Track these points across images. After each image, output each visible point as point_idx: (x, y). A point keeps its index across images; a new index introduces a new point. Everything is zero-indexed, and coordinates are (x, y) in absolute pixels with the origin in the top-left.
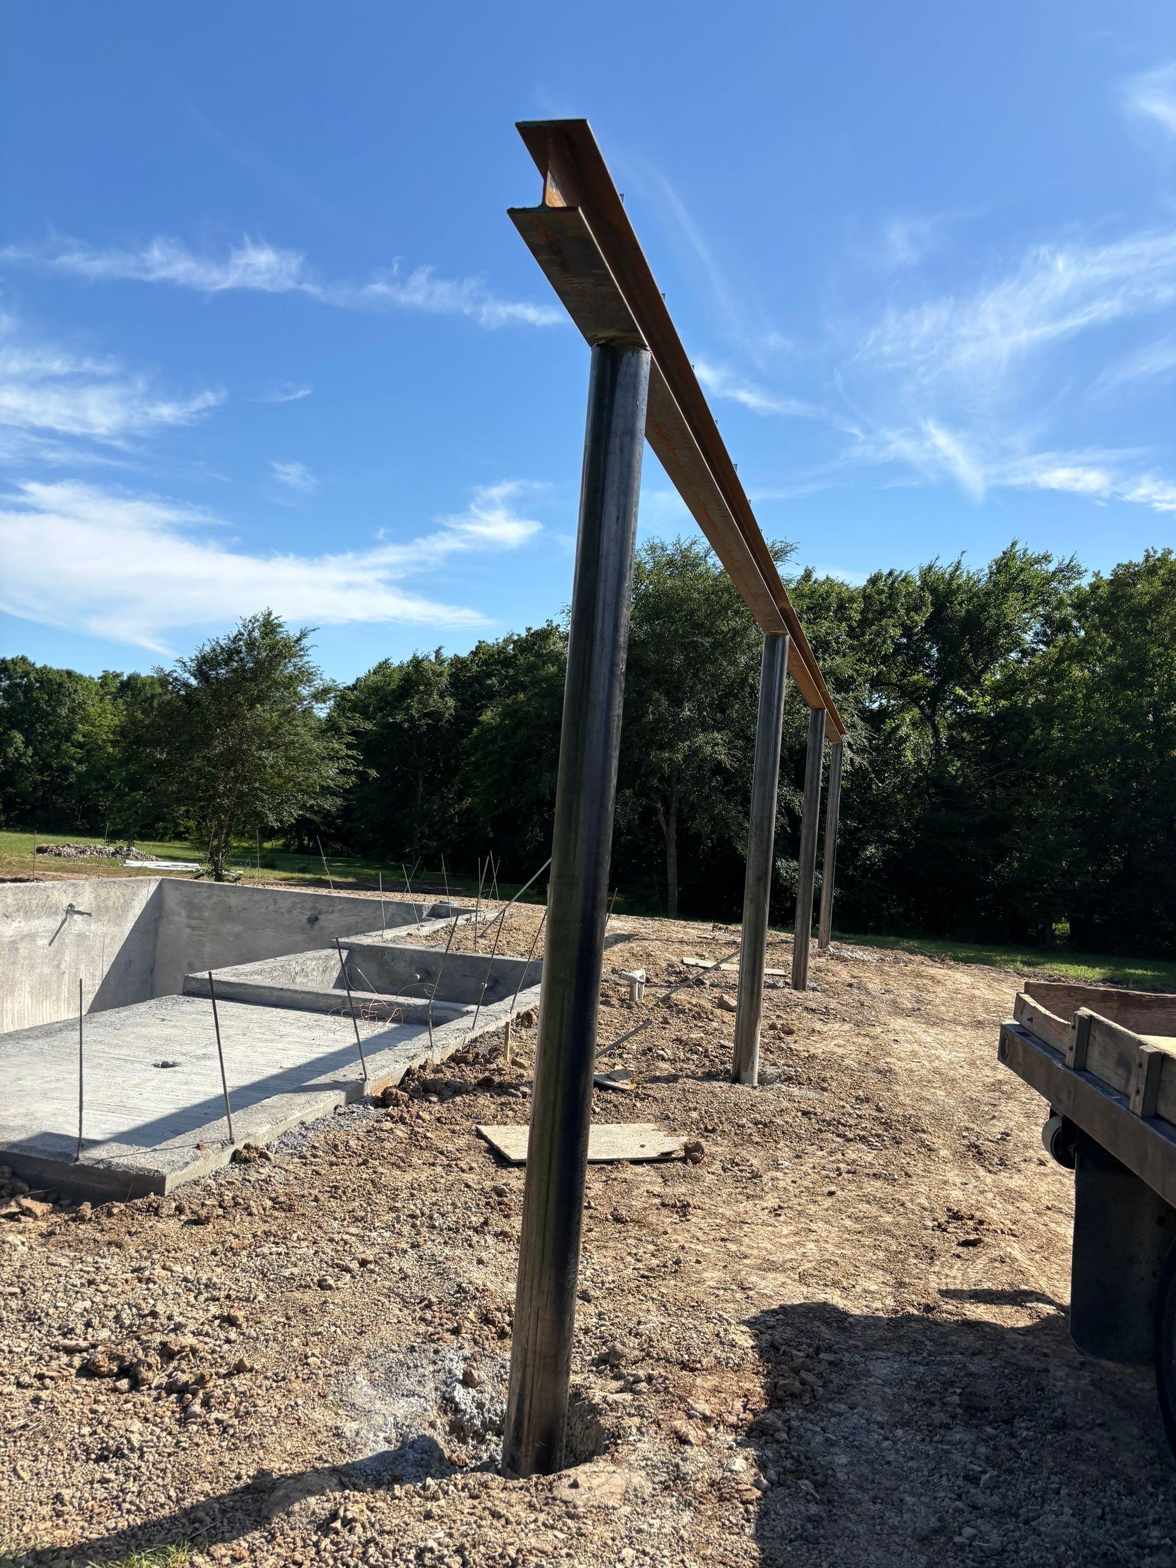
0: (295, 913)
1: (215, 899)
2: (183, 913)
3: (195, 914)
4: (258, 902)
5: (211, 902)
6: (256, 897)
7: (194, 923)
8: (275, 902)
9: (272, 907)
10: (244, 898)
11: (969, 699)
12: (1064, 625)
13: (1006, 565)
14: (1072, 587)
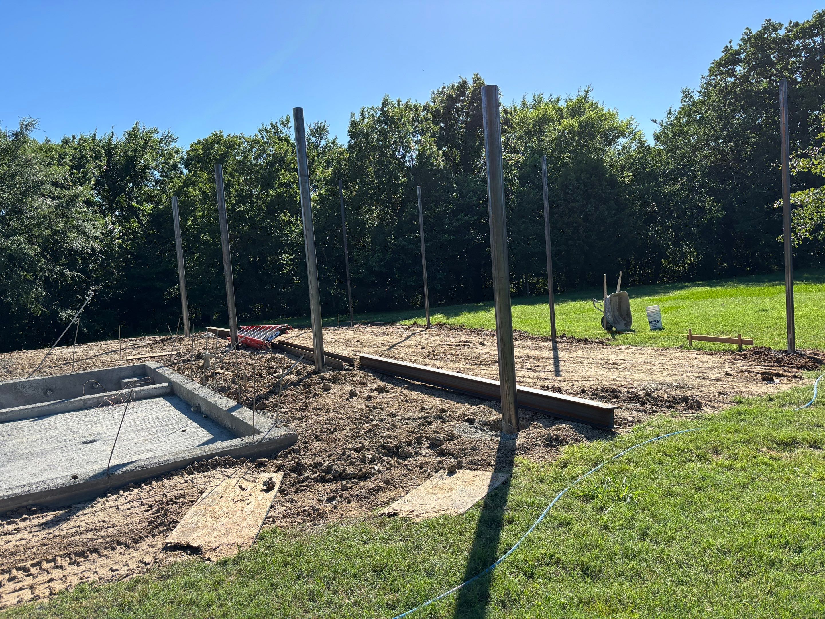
11: (141, 208)
12: (175, 167)
13: (136, 134)
14: (172, 146)
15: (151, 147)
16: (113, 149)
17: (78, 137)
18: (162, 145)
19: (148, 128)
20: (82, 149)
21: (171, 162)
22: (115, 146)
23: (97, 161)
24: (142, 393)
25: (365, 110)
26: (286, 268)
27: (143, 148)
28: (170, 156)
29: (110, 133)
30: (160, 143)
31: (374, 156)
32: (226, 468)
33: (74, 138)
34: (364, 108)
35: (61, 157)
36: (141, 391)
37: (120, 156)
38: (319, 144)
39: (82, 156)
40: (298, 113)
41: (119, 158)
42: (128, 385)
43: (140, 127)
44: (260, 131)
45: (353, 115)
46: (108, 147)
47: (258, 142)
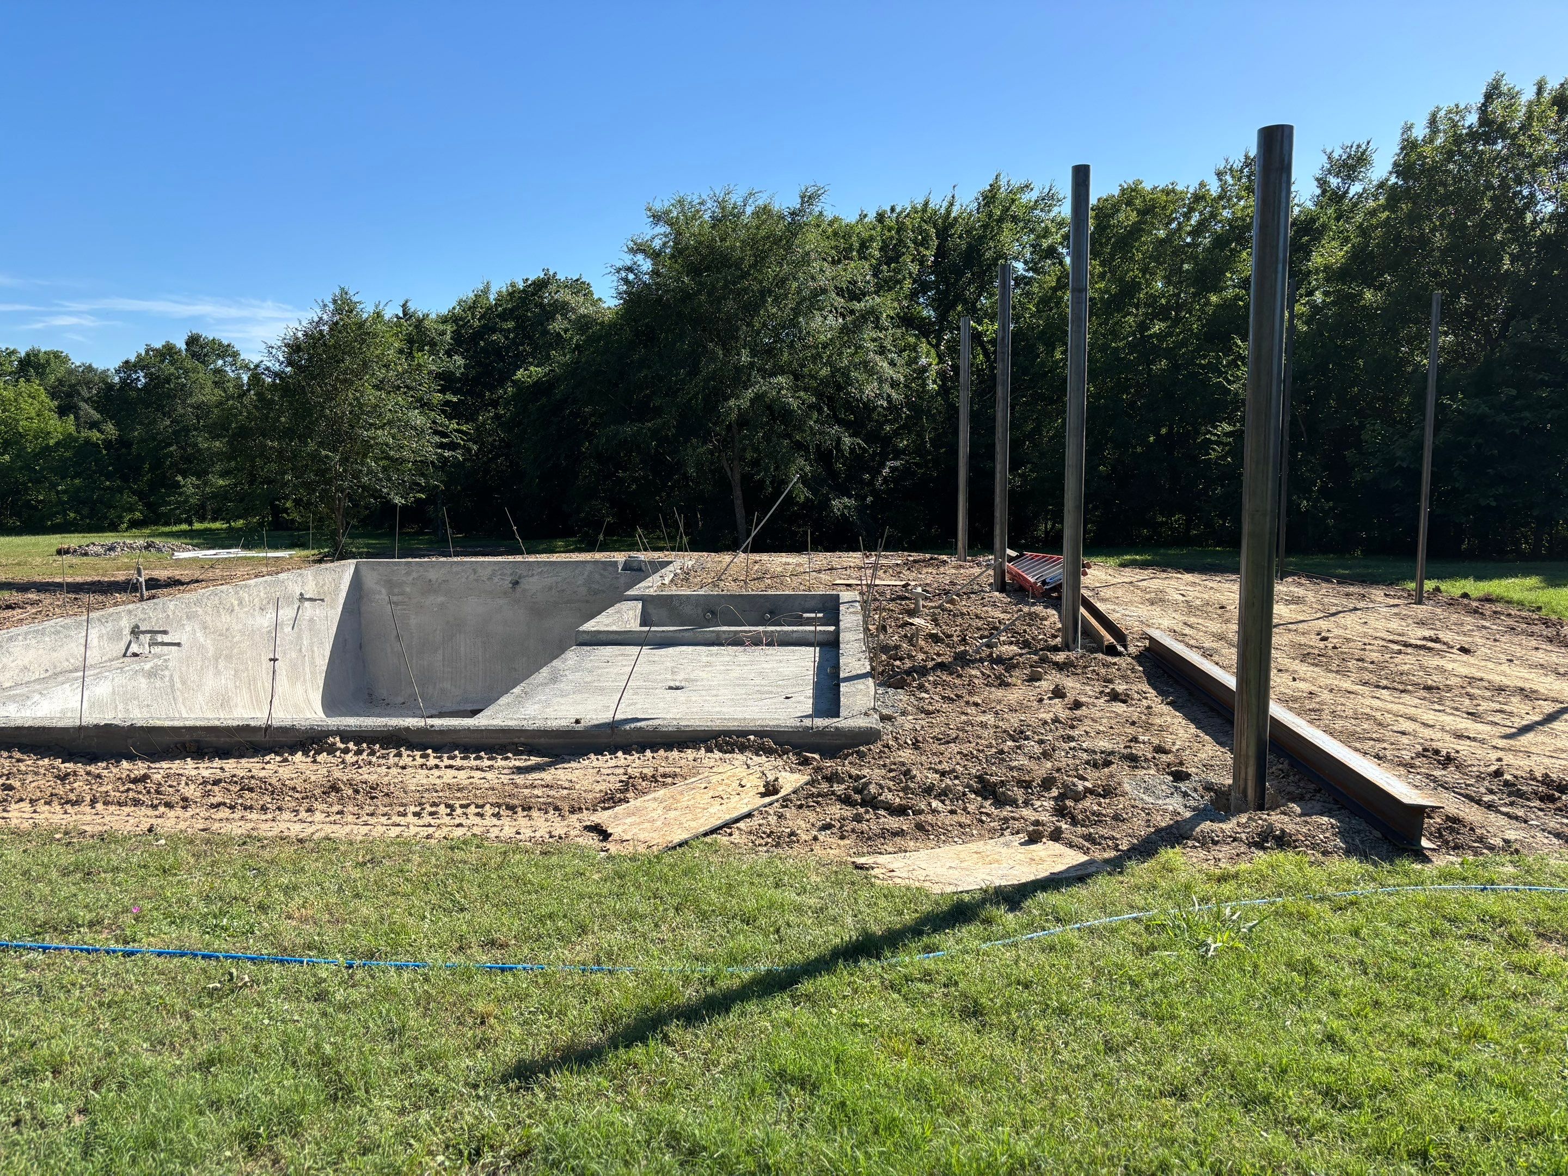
0: (496, 580)
1: (415, 575)
2: (384, 591)
3: (396, 591)
4: (457, 573)
5: (411, 578)
6: (455, 569)
7: (395, 599)
8: (475, 571)
9: (472, 577)
10: (443, 571)
11: (980, 328)
12: (1051, 252)
13: (994, 197)
14: (1052, 214)
15: (1015, 219)
16: (952, 225)
17: (898, 209)
18: (1037, 212)
19: (1016, 182)
20: (901, 228)
21: (1045, 244)
22: (955, 219)
23: (921, 249)
24: (795, 635)
25: (1442, 113)
26: (1214, 450)
27: (1000, 220)
28: (1046, 233)
29: (949, 198)
30: (1034, 208)
31: (1442, 217)
32: (757, 755)
33: (893, 210)
34: (1439, 109)
35: (864, 245)
36: (793, 632)
37: (960, 237)
38: (1346, 192)
39: (900, 241)
40: (1081, 175)
41: (959, 242)
42: (809, 622)
43: (1003, 182)
44: (1219, 174)
45: (1408, 128)
46: (944, 222)
47: (1203, 198)
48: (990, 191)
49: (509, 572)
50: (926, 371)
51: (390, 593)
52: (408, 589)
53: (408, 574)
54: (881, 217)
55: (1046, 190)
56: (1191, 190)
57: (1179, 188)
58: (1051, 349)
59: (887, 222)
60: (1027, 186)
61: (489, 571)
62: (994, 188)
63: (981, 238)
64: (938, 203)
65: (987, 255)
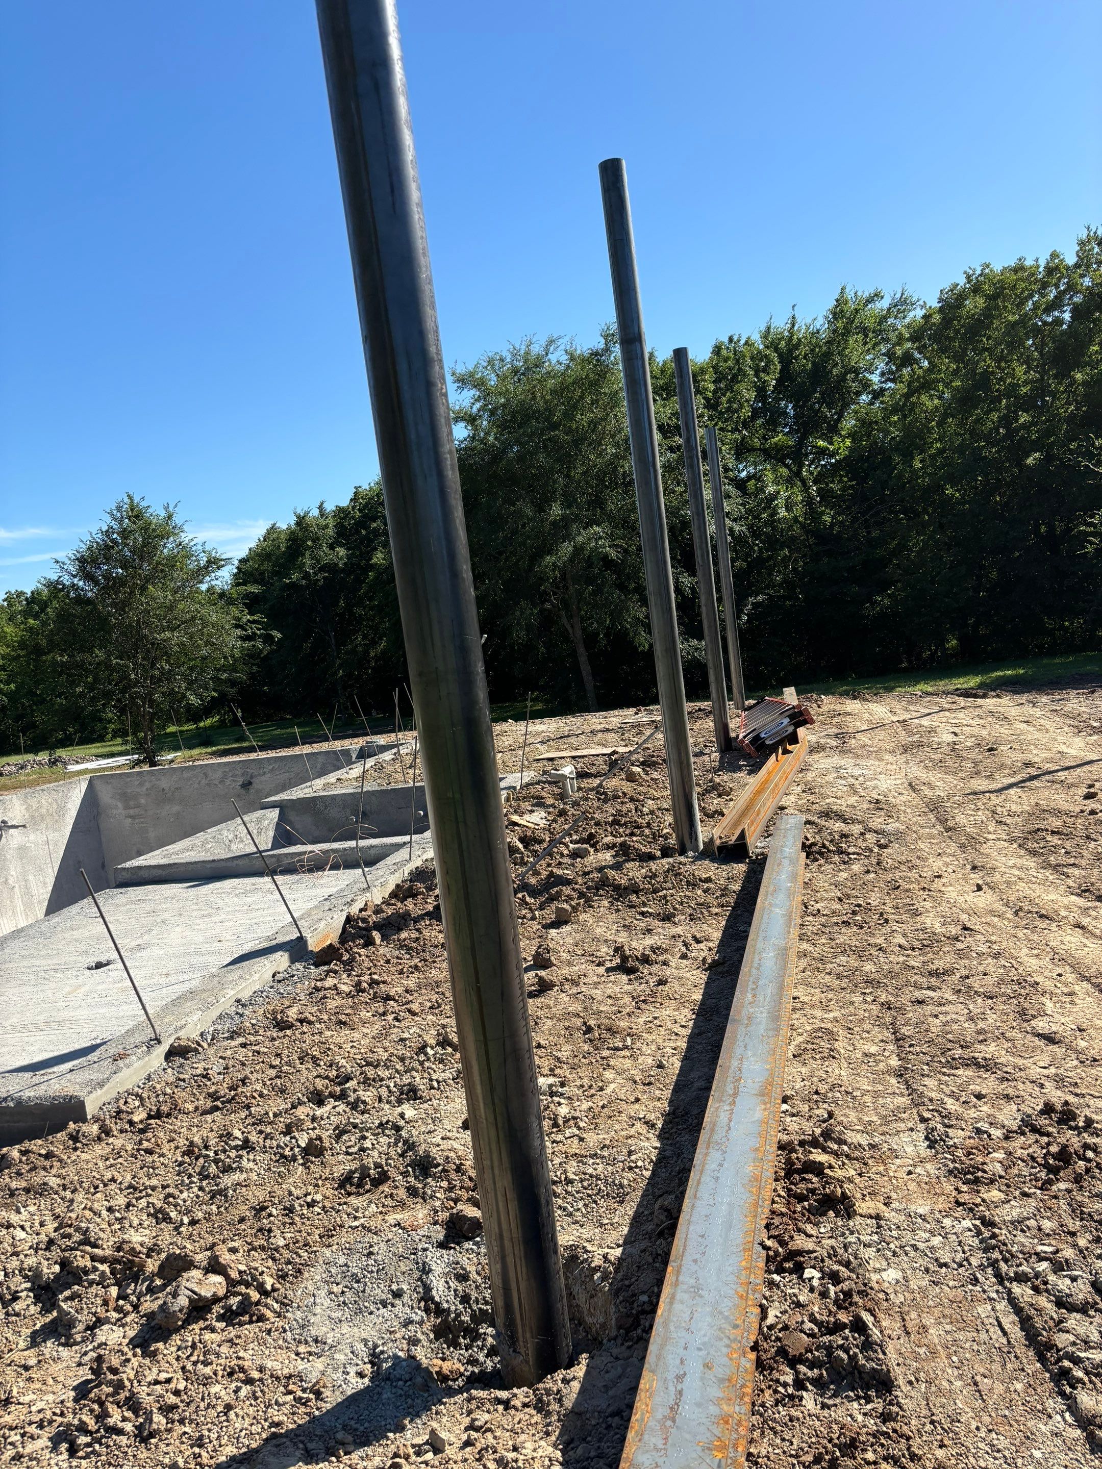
0: (228, 782)
1: (148, 785)
2: (120, 805)
3: (132, 803)
4: (189, 779)
5: (144, 789)
6: (186, 775)
7: (132, 812)
8: (206, 776)
9: (204, 782)
10: (175, 778)
11: (831, 448)
13: (840, 311)
16: (797, 346)
17: (736, 339)
18: (889, 320)
19: (866, 292)
20: (738, 357)
21: (899, 351)
26: (1091, 543)
27: (846, 333)
29: (790, 318)
30: (886, 317)
33: (732, 340)
37: (805, 357)
41: (804, 363)
43: (850, 294)
44: (1080, 244)
46: (787, 344)
47: (1057, 268)
48: (837, 307)
49: (239, 772)
50: (776, 498)
51: (127, 807)
52: (143, 801)
53: (141, 784)
54: (717, 350)
55: (898, 296)
56: (1042, 263)
57: (1029, 263)
58: (908, 457)
59: (724, 352)
60: (876, 295)
61: (219, 774)
62: (841, 302)
63: (828, 355)
64: (781, 324)
65: (835, 371)
